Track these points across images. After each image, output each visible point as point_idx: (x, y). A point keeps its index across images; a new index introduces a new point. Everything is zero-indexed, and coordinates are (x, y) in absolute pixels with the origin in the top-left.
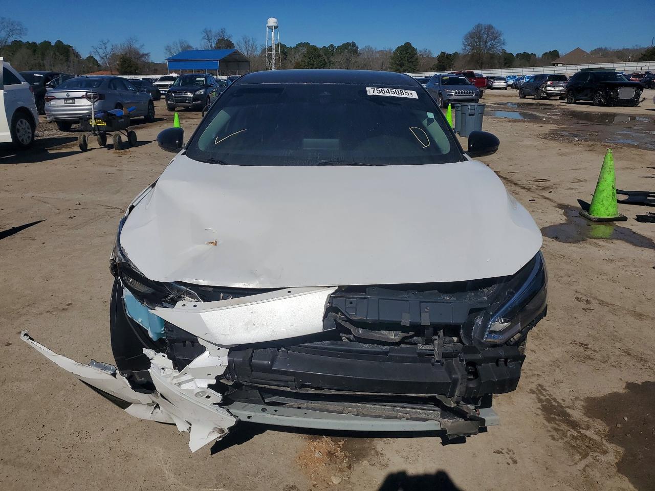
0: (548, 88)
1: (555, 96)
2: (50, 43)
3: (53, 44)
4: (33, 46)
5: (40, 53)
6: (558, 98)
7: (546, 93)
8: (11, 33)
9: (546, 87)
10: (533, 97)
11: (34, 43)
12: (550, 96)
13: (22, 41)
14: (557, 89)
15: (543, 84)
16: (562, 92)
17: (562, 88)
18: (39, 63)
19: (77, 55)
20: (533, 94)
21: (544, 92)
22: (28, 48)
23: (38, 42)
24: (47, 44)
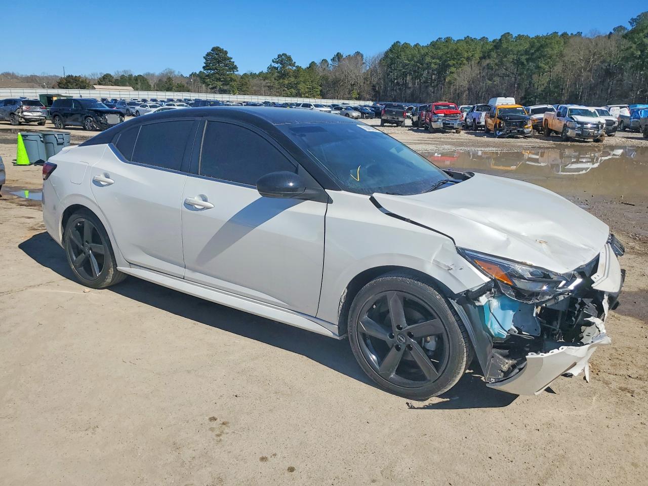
0: (25, 113)
1: (34, 121)
6: (36, 123)
7: (24, 118)
9: (22, 112)
10: (9, 122)
12: (28, 121)
14: (35, 114)
15: (19, 108)
16: (41, 118)
17: (40, 114)
20: (6, 118)
21: (22, 117)
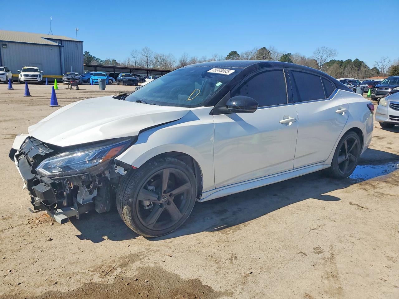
2: (351, 60)
3: (353, 61)
4: (341, 63)
5: (343, 66)
8: (329, 56)
11: (342, 61)
13: (335, 60)
18: (341, 72)
19: (365, 67)
22: (338, 64)
23: (344, 60)
24: (349, 61)
